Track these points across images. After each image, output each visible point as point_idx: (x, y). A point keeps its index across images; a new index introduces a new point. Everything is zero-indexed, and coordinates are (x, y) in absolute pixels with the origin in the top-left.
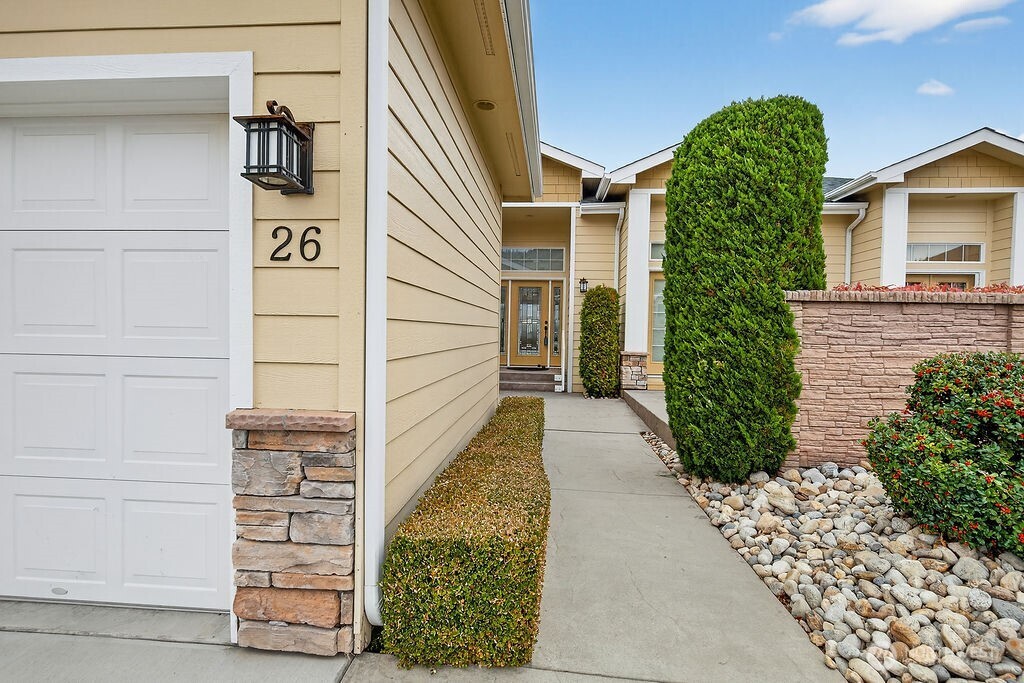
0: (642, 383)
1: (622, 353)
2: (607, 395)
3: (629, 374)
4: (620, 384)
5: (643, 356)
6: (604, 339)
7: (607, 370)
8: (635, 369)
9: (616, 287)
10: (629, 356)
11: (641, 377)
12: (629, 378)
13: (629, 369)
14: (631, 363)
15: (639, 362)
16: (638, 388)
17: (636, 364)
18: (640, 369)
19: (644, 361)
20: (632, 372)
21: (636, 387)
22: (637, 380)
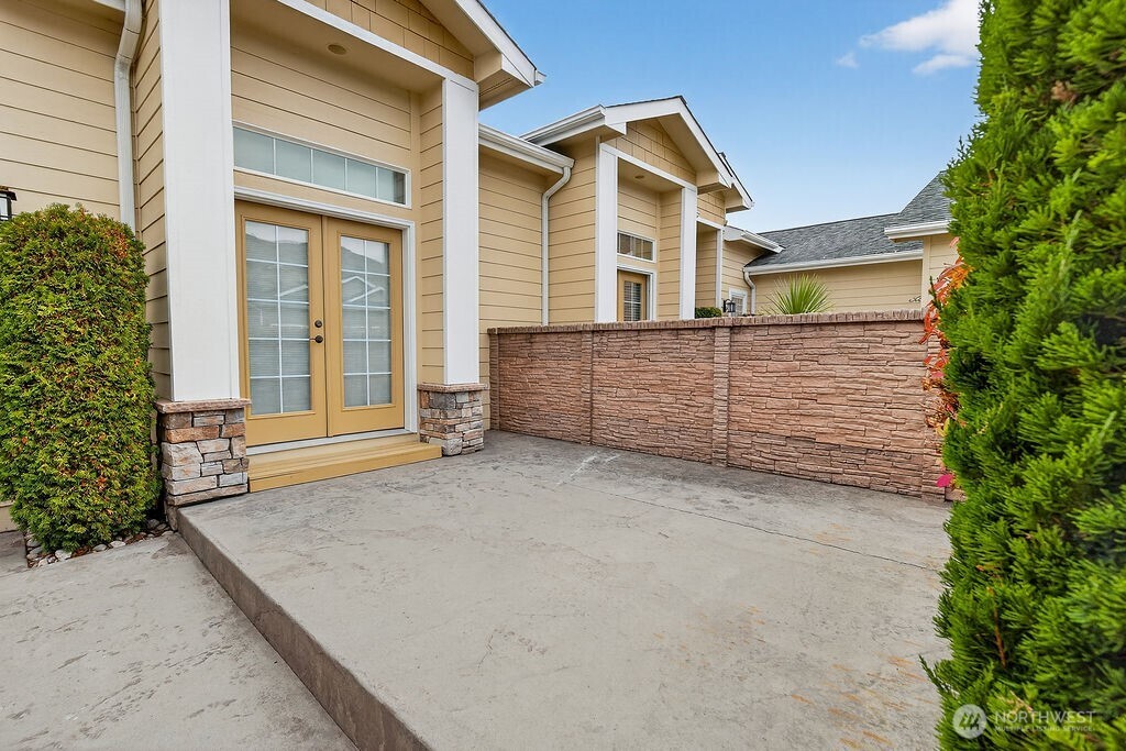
0: (237, 478)
1: (166, 407)
2: (120, 533)
3: (189, 466)
4: (163, 494)
5: (229, 411)
6: (95, 373)
7: (115, 464)
8: (210, 446)
9: (126, 217)
10: (189, 414)
11: (232, 464)
12: (192, 475)
13: (190, 449)
14: (197, 433)
15: (220, 426)
16: (224, 492)
17: (213, 432)
18: (226, 444)
19: (238, 421)
20: (203, 455)
21: (216, 493)
22: (218, 476)
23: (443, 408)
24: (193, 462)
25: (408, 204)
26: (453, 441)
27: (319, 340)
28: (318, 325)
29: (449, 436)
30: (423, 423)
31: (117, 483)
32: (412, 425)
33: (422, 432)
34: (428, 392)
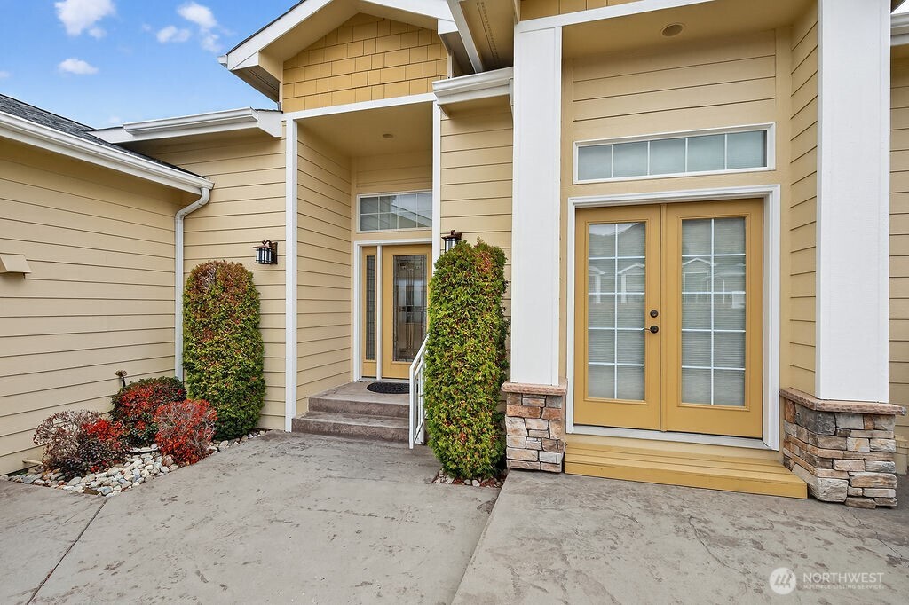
0: (552, 457)
1: (504, 386)
3: (521, 436)
5: (549, 397)
6: (461, 356)
7: (469, 425)
8: (534, 424)
10: (519, 395)
11: (549, 443)
12: (520, 446)
13: (519, 424)
14: (524, 411)
15: (542, 408)
16: (543, 467)
17: (537, 413)
18: (544, 425)
19: (555, 405)
20: (528, 430)
21: (537, 466)
22: (538, 451)
23: (814, 430)
24: (520, 434)
25: (771, 165)
26: (827, 482)
27: (654, 330)
28: (654, 314)
29: (822, 472)
30: (786, 441)
31: (472, 439)
32: (772, 439)
33: (786, 452)
34: (794, 403)
